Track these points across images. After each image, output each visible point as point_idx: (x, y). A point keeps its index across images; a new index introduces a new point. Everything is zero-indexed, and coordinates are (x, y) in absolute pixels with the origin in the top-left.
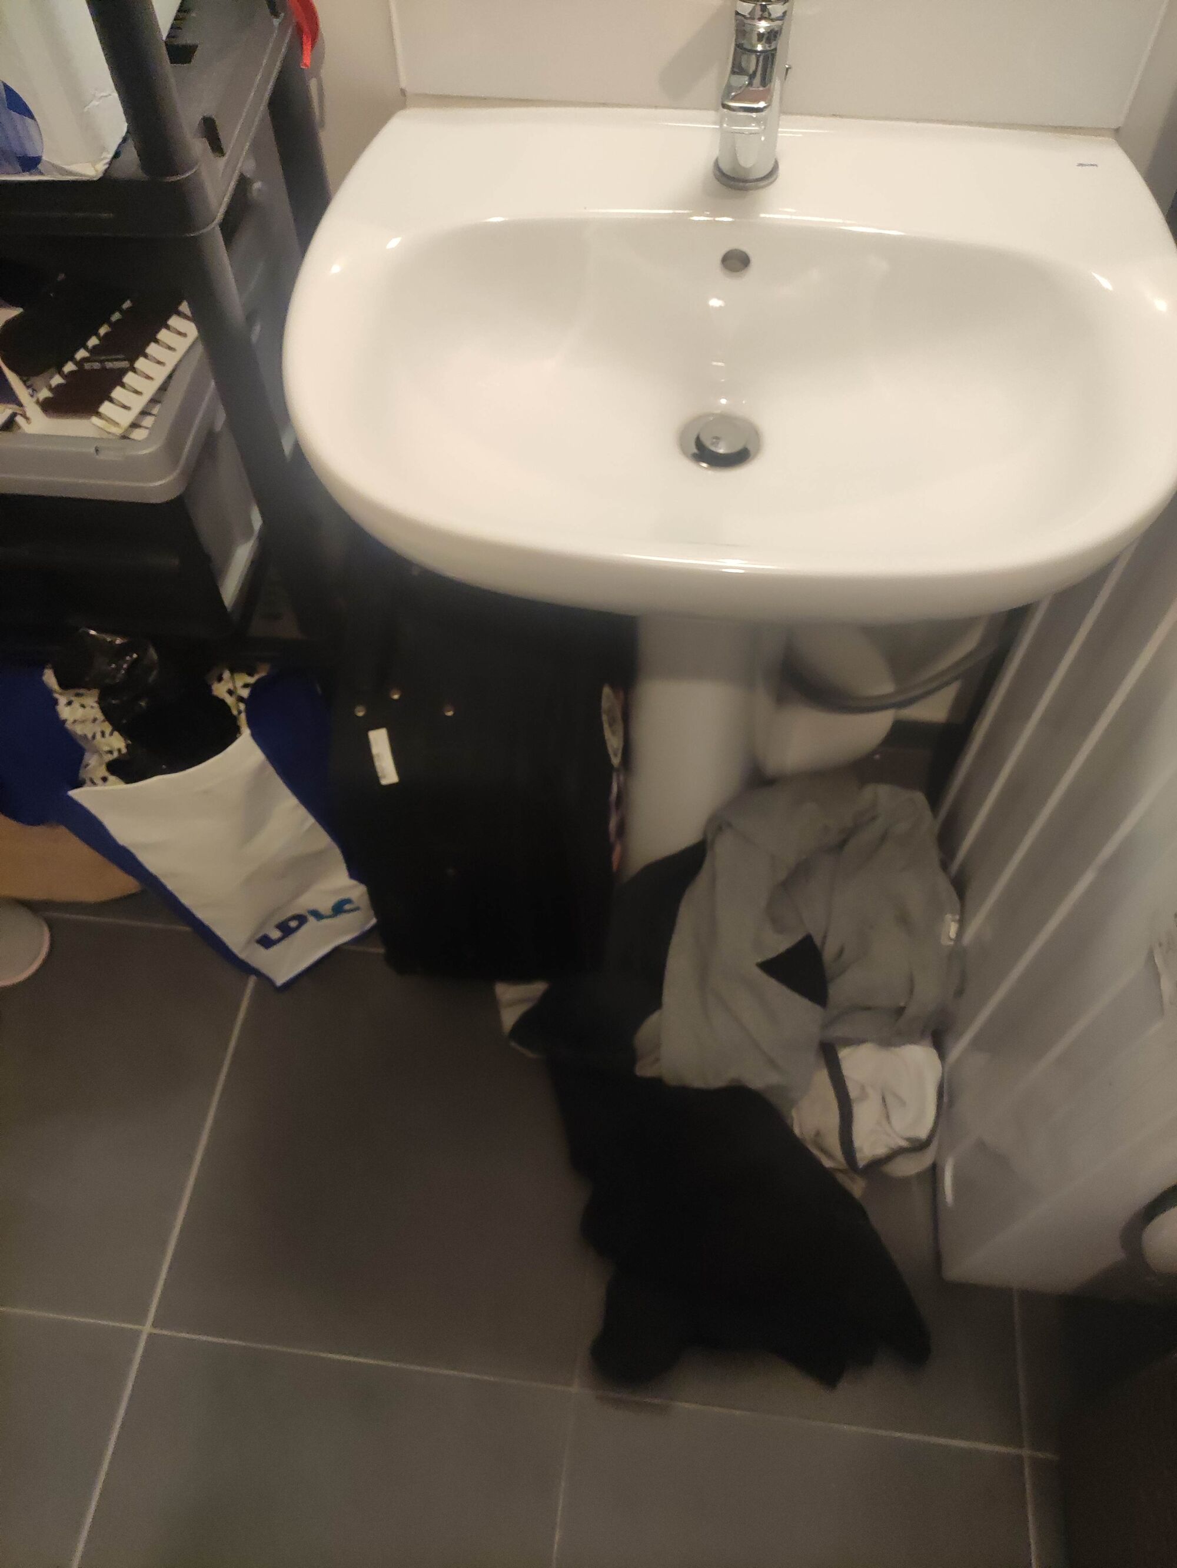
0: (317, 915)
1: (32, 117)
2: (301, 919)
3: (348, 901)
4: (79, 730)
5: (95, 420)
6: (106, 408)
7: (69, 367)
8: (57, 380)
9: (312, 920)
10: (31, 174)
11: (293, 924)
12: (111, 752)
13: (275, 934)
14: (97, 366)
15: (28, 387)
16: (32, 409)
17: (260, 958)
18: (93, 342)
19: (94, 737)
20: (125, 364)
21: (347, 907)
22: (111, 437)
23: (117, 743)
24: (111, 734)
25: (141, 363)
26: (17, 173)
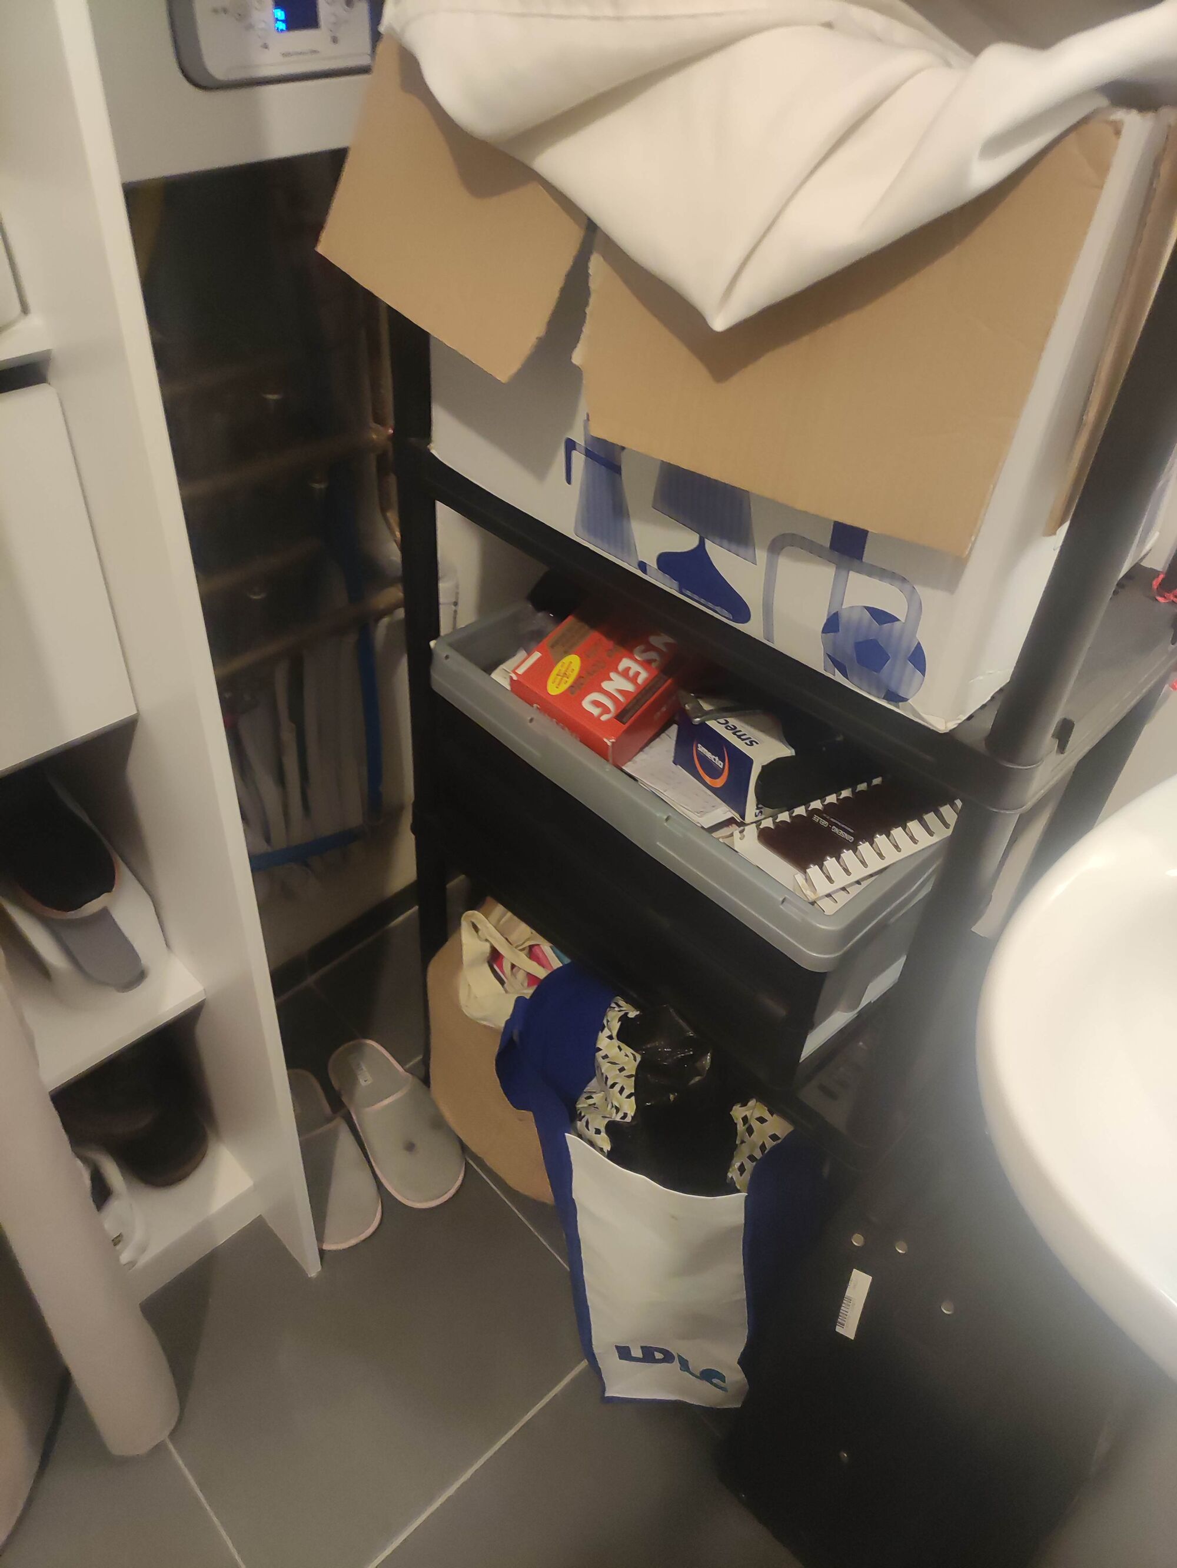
0: (684, 1365)
1: (923, 672)
2: (668, 1357)
3: (722, 1378)
4: (605, 1067)
5: (800, 877)
6: (813, 870)
7: (800, 811)
8: (784, 817)
9: (677, 1363)
10: (889, 703)
11: (658, 1356)
12: (618, 1110)
13: (637, 1353)
14: (824, 823)
15: (758, 808)
16: (751, 831)
17: (610, 1363)
18: (832, 799)
19: (613, 1086)
20: (851, 839)
21: (715, 1381)
22: (803, 897)
23: (629, 1107)
24: (629, 1097)
25: (864, 847)
26: (878, 697)
